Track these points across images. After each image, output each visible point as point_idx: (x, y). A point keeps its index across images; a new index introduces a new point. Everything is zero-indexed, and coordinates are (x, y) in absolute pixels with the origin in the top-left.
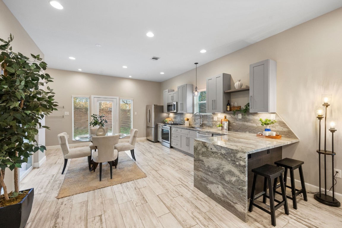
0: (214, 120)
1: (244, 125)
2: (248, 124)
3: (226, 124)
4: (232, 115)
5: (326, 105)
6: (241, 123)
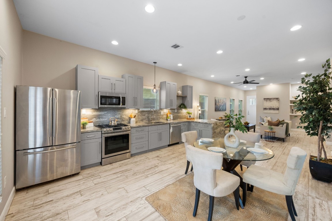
0: (162, 114)
1: (177, 115)
2: (179, 115)
3: (172, 116)
4: (172, 110)
5: (198, 106)
6: (176, 114)
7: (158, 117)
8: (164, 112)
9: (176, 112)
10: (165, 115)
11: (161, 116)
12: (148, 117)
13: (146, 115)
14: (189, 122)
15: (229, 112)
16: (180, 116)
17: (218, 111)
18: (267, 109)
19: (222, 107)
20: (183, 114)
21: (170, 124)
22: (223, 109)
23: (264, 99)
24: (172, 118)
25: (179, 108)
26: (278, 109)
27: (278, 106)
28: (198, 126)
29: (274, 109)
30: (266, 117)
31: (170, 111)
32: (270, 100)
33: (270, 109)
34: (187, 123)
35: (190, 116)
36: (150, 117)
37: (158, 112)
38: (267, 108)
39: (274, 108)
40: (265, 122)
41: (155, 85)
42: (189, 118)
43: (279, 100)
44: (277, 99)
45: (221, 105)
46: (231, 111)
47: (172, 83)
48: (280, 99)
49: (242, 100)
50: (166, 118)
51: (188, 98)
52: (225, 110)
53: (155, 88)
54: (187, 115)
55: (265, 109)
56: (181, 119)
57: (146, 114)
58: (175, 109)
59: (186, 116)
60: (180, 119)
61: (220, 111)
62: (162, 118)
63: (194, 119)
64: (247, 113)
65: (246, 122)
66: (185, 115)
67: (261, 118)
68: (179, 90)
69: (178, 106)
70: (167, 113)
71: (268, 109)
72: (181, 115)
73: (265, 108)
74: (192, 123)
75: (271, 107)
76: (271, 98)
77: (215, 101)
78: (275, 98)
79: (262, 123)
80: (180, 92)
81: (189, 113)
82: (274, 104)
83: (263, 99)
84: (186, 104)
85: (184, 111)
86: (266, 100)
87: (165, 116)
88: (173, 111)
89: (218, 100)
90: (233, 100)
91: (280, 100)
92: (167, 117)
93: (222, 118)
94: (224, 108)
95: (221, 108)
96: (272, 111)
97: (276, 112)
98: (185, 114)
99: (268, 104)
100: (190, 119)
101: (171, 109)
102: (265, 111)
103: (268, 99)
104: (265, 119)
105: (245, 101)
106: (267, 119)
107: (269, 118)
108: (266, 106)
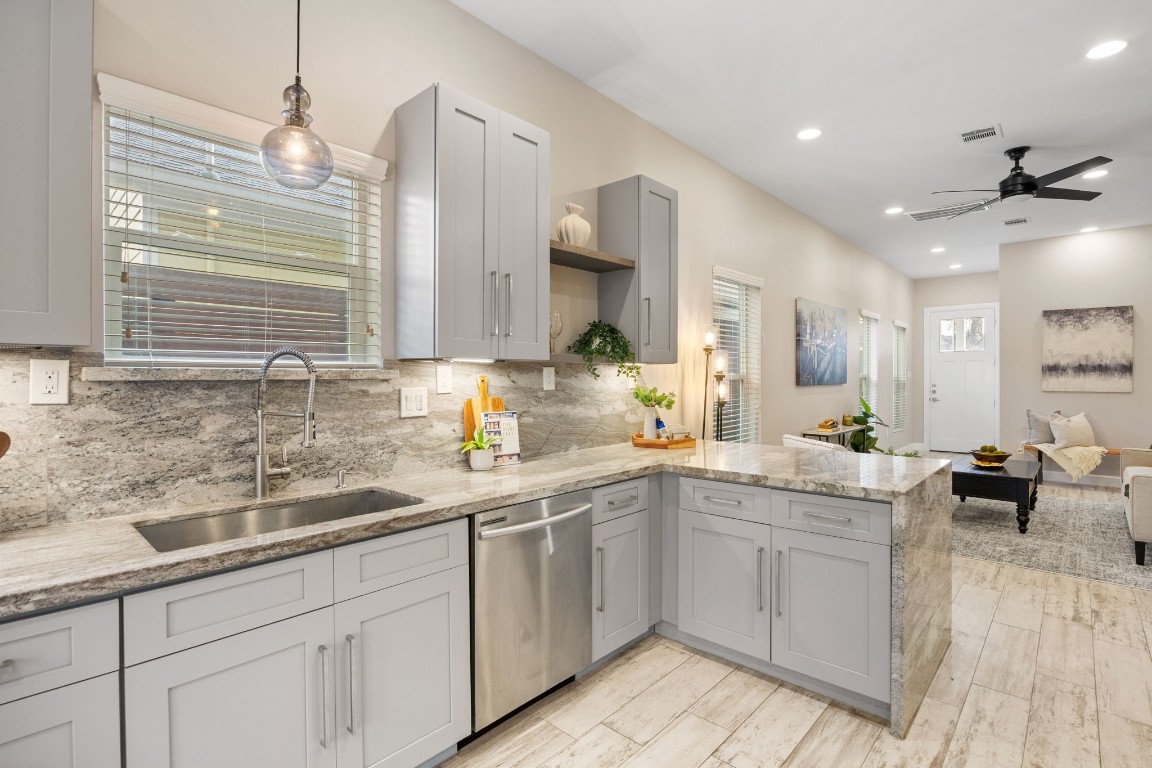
0: (409, 409)
2: (576, 411)
3: (510, 426)
4: (515, 376)
5: (708, 350)
6: (552, 410)
7: (372, 439)
8: (434, 395)
9: (549, 395)
10: (444, 417)
11: (408, 429)
12: (238, 451)
13: (213, 426)
14: (657, 476)
16: (585, 420)
18: (1064, 370)
19: (829, 364)
20: (608, 410)
21: (471, 518)
22: (833, 374)
23: (1047, 314)
24: (511, 443)
25: (578, 358)
26: (1127, 369)
27: (1129, 352)
28: (745, 515)
29: (1102, 369)
30: (1059, 412)
31: (497, 382)
32: (1081, 319)
33: (1081, 369)
34: (643, 484)
35: (659, 424)
36: (262, 449)
37: (373, 389)
38: (1063, 362)
39: (1106, 361)
40: (1058, 445)
41: (297, 87)
42: (649, 434)
43: (1131, 320)
44: (1122, 311)
45: (824, 349)
47: (505, 120)
48: (1140, 311)
49: (904, 329)
50: (455, 446)
51: (647, 282)
52: (843, 380)
53: (297, 119)
54: (633, 411)
55: (1053, 369)
56: (594, 443)
57: (211, 410)
58: (535, 367)
59: (630, 418)
60: (581, 443)
61: (820, 382)
62: (419, 448)
63: (687, 440)
64: (927, 395)
65: (984, 449)
66: (621, 416)
67: (1037, 420)
68: (569, 211)
69: (567, 338)
70: (469, 404)
71: (1070, 372)
72: (593, 413)
73: (1051, 362)
74: (686, 485)
75: (1087, 357)
76: (1088, 310)
77: (799, 321)
78: (1109, 309)
79: (1040, 447)
80: (580, 230)
81: (649, 400)
82: (1104, 341)
83: (1040, 313)
84: (625, 325)
85: (613, 384)
86: (1054, 318)
87: (447, 431)
88: (524, 380)
89: (812, 320)
90: (873, 324)
91: (1136, 320)
92: (467, 436)
94: (838, 371)
95: (823, 365)
96: (1093, 382)
97: (1118, 383)
98: (621, 407)
99: (1070, 344)
100: (664, 447)
101: (502, 365)
102: (1055, 382)
103: (1068, 313)
104: (1058, 425)
105: (915, 337)
106: (1069, 427)
107: (1079, 420)
108: (1055, 353)
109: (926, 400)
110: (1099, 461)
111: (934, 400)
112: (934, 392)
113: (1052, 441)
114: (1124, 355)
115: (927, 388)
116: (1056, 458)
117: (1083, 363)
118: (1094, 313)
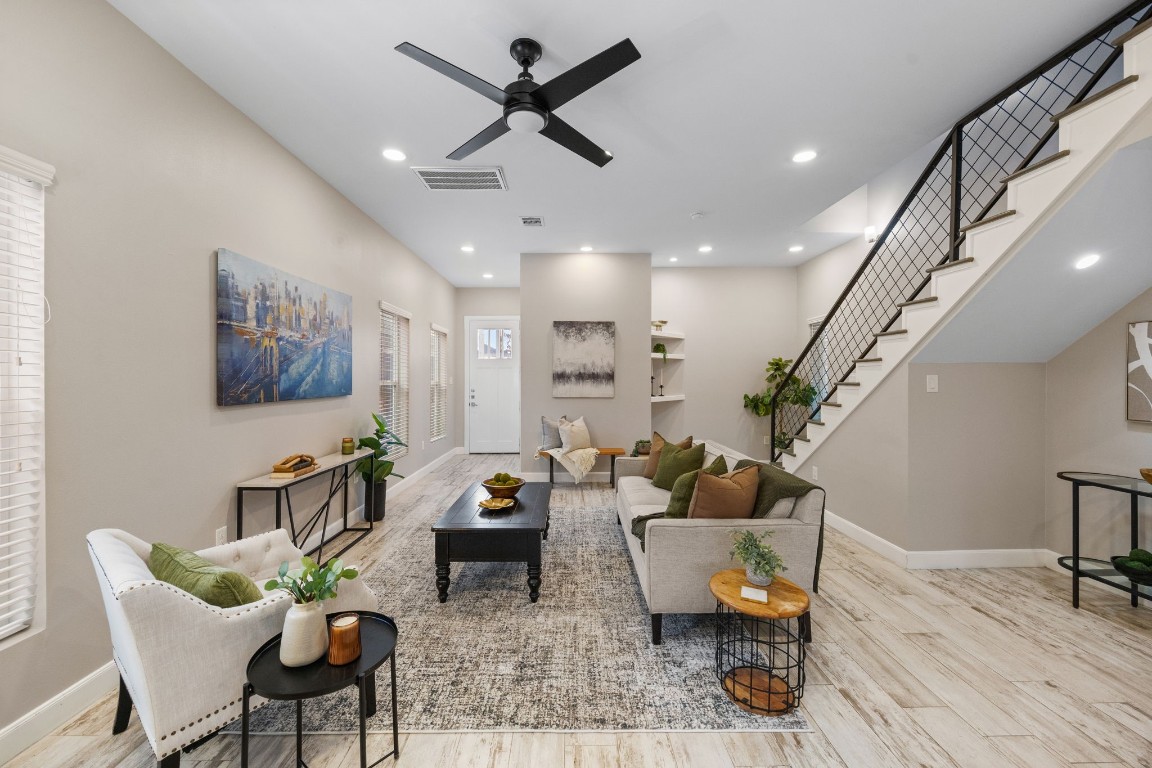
15: (377, 396)
17: (269, 399)
18: (569, 377)
19: (310, 367)
23: (557, 324)
26: (611, 377)
27: (611, 362)
29: (594, 377)
30: (565, 417)
32: (580, 331)
33: (581, 377)
38: (568, 371)
39: (598, 370)
40: (564, 449)
43: (613, 334)
44: (608, 326)
45: (298, 346)
46: (385, 393)
48: (618, 327)
49: (445, 335)
52: (344, 389)
55: (560, 377)
61: (289, 395)
64: (467, 400)
67: (549, 426)
71: (573, 379)
73: (559, 370)
75: (585, 366)
76: (585, 323)
77: (222, 289)
78: (599, 323)
79: (551, 452)
82: (592, 352)
83: (551, 324)
86: (562, 329)
89: (264, 296)
90: (403, 324)
91: (616, 334)
93: (304, 463)
94: (333, 372)
95: (295, 370)
96: (588, 389)
97: (604, 389)
99: (573, 353)
102: (564, 389)
103: (571, 324)
104: (565, 429)
105: (456, 342)
106: (572, 432)
107: (579, 423)
108: (563, 361)
109: (467, 404)
110: (594, 462)
111: (473, 405)
112: (473, 397)
113: (560, 446)
114: (609, 364)
115: (467, 394)
116: (564, 463)
117: (582, 371)
118: (589, 326)
